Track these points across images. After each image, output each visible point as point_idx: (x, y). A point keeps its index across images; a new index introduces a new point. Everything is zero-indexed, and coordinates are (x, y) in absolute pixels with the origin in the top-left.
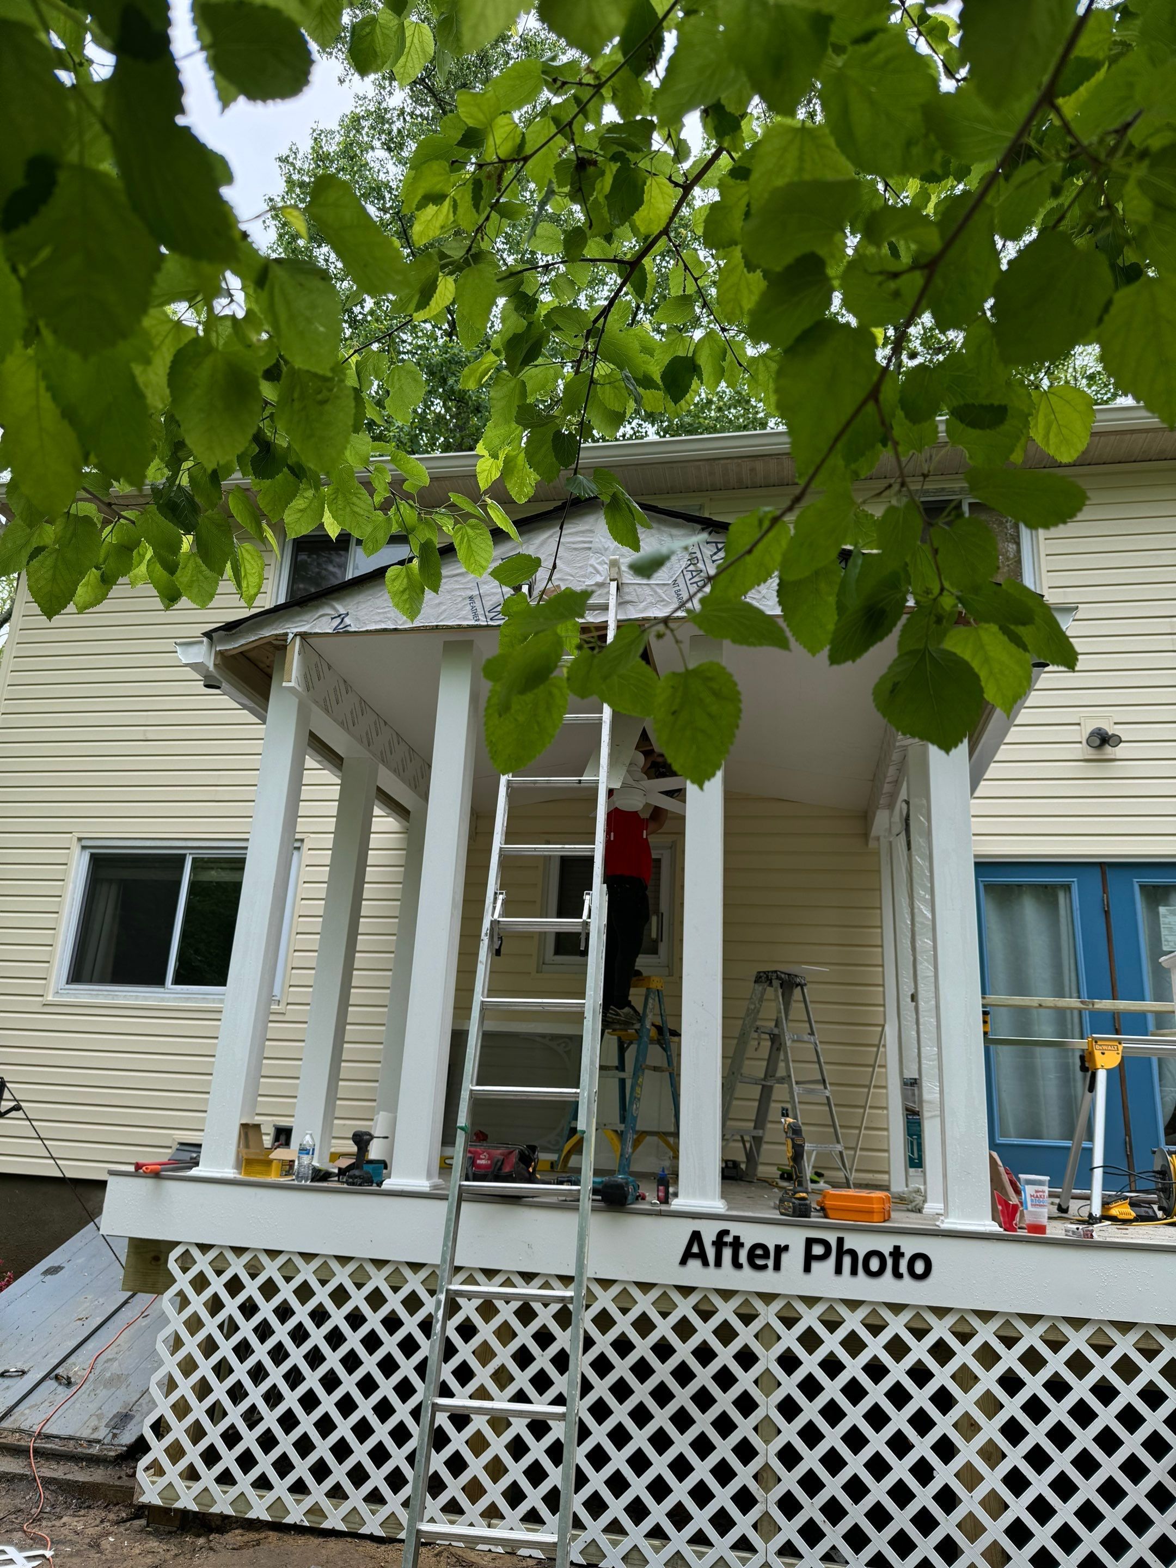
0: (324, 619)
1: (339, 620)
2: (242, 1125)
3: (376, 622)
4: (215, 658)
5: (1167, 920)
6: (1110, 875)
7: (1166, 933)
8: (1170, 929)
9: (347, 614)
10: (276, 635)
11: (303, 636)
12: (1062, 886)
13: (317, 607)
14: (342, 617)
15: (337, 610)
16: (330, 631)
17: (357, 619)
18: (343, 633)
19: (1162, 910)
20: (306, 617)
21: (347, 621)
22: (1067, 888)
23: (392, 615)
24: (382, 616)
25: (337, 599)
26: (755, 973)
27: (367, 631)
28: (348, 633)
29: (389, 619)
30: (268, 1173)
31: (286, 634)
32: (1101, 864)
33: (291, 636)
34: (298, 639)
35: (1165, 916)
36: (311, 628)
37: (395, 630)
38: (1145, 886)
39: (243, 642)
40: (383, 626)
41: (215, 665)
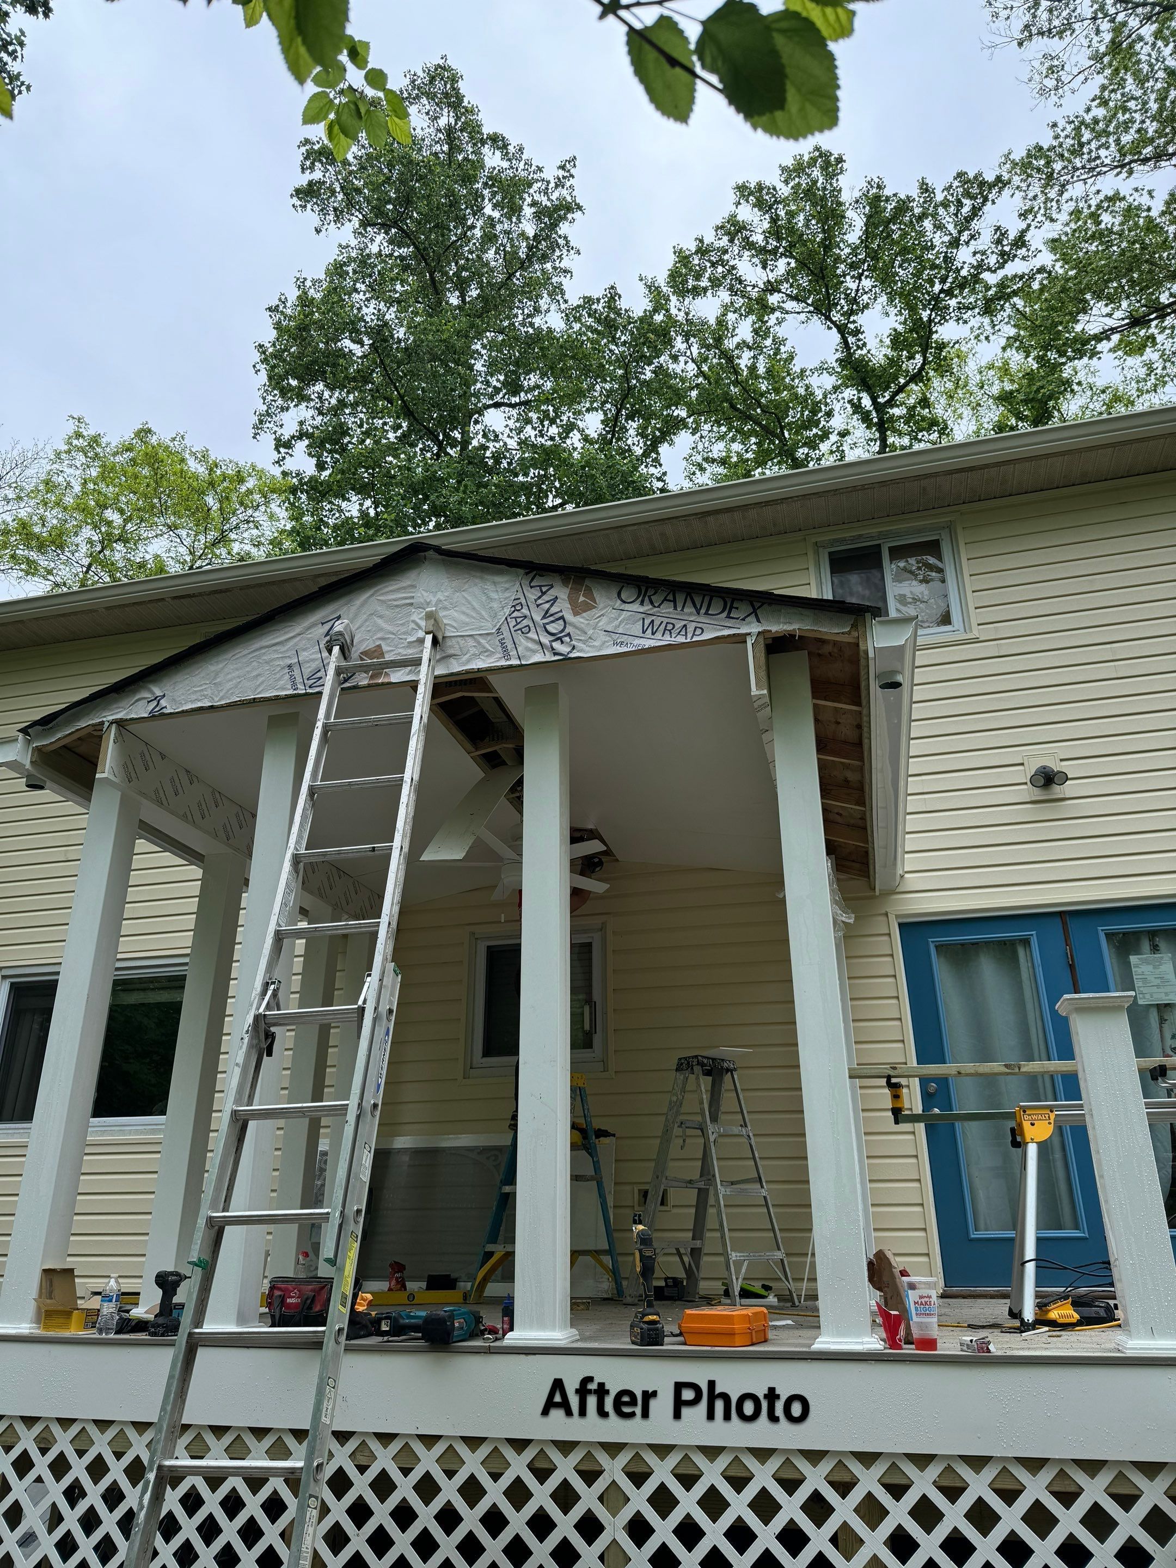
0: (141, 703)
1: (155, 703)
2: (45, 1271)
3: (192, 702)
4: (32, 755)
5: (1139, 971)
6: (1073, 925)
7: (1140, 984)
8: (1145, 980)
9: (164, 696)
10: (93, 725)
11: (120, 723)
12: (1021, 940)
13: (135, 692)
14: (157, 699)
15: (153, 693)
16: (146, 715)
17: (174, 700)
18: (158, 716)
19: (1133, 959)
20: (122, 704)
21: (163, 703)
22: (1026, 942)
23: (209, 692)
24: (199, 694)
25: (154, 682)
26: (676, 1061)
27: (183, 712)
28: (164, 714)
29: (205, 696)
30: (66, 1326)
31: (102, 723)
32: (1061, 913)
33: (107, 724)
34: (114, 727)
35: (1137, 966)
36: (127, 713)
37: (212, 707)
38: (1113, 934)
39: (59, 735)
40: (199, 704)
41: (31, 762)
